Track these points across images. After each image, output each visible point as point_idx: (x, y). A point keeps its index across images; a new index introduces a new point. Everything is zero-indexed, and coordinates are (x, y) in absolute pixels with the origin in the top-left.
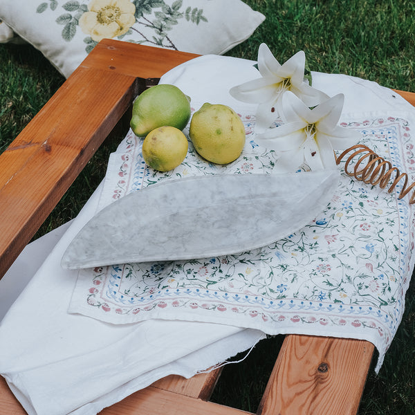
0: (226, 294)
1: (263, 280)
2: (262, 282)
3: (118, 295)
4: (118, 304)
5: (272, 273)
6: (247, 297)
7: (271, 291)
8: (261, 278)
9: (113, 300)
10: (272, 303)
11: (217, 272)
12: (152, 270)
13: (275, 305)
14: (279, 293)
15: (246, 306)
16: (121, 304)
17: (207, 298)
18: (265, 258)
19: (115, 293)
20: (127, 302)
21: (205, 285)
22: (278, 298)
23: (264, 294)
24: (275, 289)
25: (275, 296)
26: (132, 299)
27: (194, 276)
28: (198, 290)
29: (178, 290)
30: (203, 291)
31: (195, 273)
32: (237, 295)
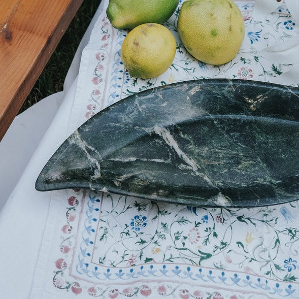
0: (223, 274)
1: (267, 253)
2: (265, 256)
3: (91, 268)
4: (92, 279)
5: (278, 240)
6: (248, 278)
7: (277, 267)
8: (264, 250)
9: (84, 276)
10: (278, 286)
11: (211, 237)
12: (132, 223)
13: (281, 290)
14: (286, 272)
15: (248, 293)
16: (94, 279)
17: (200, 282)
18: (268, 218)
19: (87, 265)
20: (102, 276)
21: (197, 260)
22: (286, 280)
23: (268, 273)
24: (281, 264)
25: (281, 275)
26: (108, 270)
27: (184, 244)
28: (189, 269)
29: (164, 267)
30: (195, 270)
31: (185, 238)
32: (236, 275)
